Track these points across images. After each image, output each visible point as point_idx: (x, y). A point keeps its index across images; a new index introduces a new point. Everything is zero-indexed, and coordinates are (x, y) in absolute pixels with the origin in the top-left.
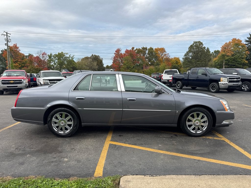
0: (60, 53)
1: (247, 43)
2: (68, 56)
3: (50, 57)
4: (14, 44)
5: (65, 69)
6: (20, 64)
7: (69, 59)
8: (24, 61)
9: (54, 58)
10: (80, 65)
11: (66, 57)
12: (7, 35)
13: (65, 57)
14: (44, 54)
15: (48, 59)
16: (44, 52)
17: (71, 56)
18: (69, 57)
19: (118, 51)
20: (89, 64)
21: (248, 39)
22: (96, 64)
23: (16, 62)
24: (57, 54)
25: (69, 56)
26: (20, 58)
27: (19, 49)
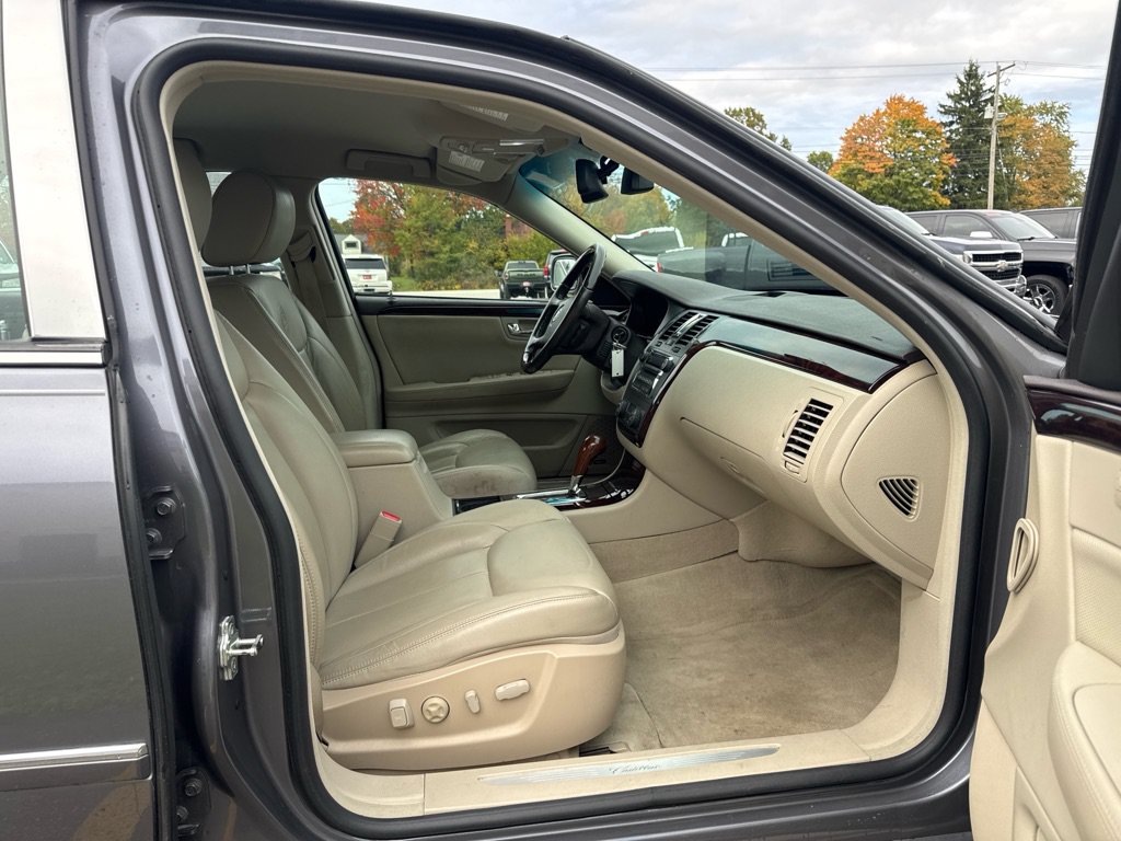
1: (947, 119)
21: (950, 103)
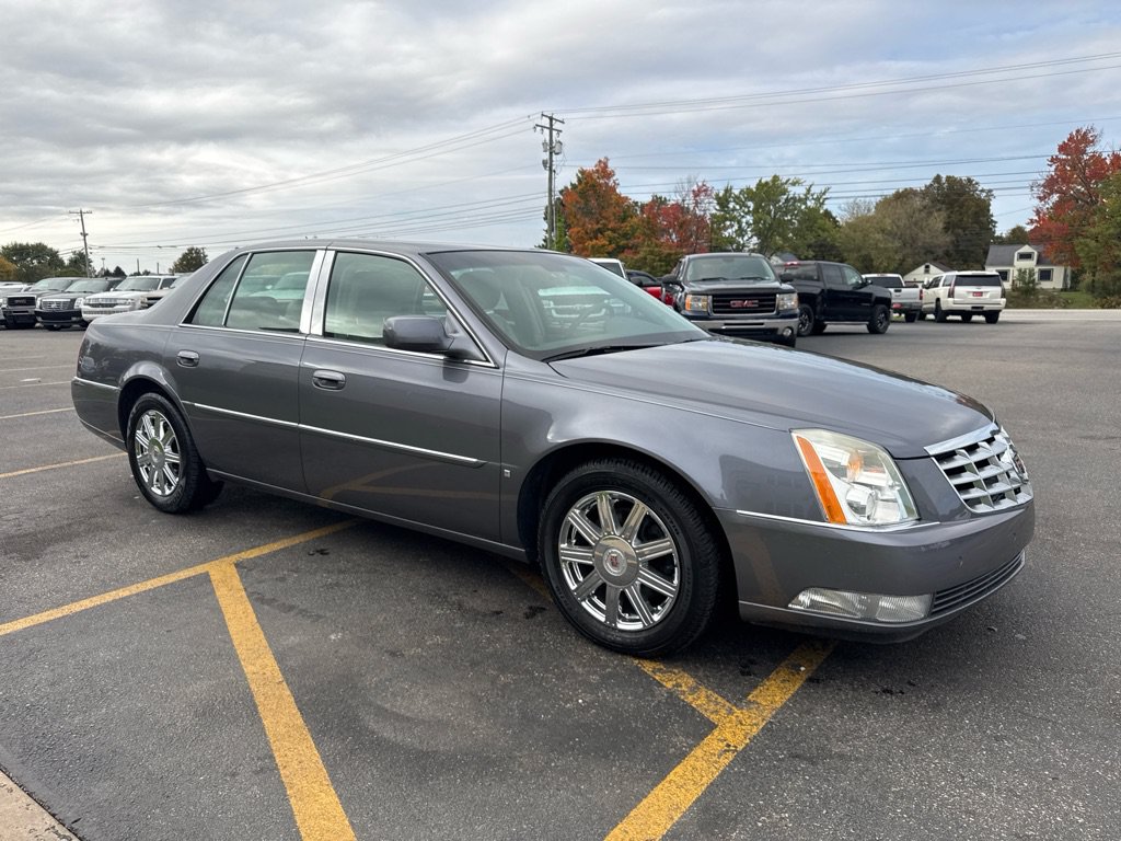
0: (767, 183)
2: (799, 191)
3: (723, 202)
4: (600, 161)
5: (782, 252)
6: (614, 238)
7: (803, 207)
8: (627, 227)
9: (738, 207)
10: (858, 233)
11: (794, 198)
12: (551, 129)
13: (787, 200)
14: (700, 192)
15: (714, 212)
16: (700, 184)
17: (816, 190)
18: (805, 195)
19: (1076, 144)
20: (901, 224)
22: (941, 225)
23: (601, 233)
24: (753, 187)
25: (805, 191)
26: (614, 214)
27: (614, 178)
